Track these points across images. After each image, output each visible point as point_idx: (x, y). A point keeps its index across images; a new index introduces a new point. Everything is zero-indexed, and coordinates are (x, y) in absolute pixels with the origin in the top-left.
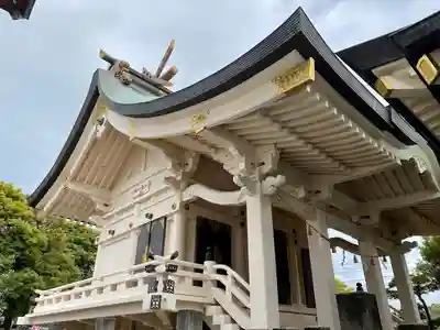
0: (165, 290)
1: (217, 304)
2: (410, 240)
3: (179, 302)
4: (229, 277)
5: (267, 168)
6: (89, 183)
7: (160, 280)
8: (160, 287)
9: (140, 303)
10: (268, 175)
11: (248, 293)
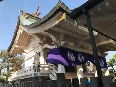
0: (38, 71)
1: (52, 74)
2: (106, 53)
3: (41, 74)
4: (54, 67)
5: (61, 39)
6: (21, 45)
7: (37, 69)
8: (37, 71)
9: (32, 75)
10: (61, 41)
11: (57, 70)
